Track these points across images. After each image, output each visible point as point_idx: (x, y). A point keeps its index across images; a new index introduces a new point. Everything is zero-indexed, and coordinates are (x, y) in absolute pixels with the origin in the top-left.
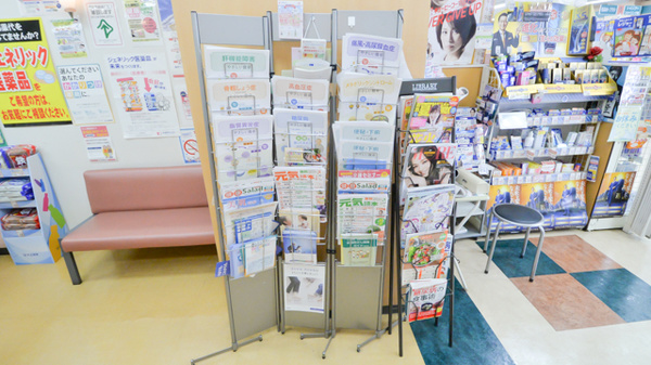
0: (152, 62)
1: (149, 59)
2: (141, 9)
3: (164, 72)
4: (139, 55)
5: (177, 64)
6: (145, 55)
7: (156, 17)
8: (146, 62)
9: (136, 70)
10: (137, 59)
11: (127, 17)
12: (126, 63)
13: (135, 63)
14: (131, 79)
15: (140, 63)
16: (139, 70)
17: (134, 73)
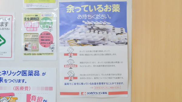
0: (41, 76)
1: (37, 73)
2: (40, 24)
3: (51, 89)
4: (27, 69)
5: (67, 81)
6: (34, 69)
7: (55, 32)
8: (34, 77)
9: (20, 85)
10: (24, 73)
11: (24, 30)
12: (12, 77)
13: (21, 77)
14: (12, 94)
15: (27, 78)
16: (24, 85)
17: (17, 88)
